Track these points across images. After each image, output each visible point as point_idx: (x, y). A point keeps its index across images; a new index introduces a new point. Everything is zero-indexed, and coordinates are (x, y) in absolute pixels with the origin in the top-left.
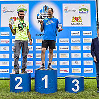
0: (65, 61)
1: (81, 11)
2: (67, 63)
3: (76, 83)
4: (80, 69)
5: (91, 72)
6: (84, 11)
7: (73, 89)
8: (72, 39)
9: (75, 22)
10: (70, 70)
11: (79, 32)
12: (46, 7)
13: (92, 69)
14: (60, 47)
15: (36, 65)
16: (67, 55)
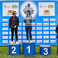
0: (40, 36)
2: (41, 37)
3: (46, 50)
5: (55, 42)
6: (51, 7)
7: (44, 53)
8: (44, 23)
9: (46, 13)
10: (43, 41)
11: (48, 19)
12: (29, 4)
13: (55, 40)
14: (37, 28)
15: (23, 38)
16: (41, 33)
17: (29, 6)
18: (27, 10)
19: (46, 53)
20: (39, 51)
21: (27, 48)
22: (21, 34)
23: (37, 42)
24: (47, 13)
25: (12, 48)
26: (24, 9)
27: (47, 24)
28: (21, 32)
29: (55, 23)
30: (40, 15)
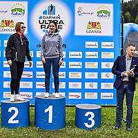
1: (100, 14)
2: (79, 86)
3: (90, 116)
4: (96, 94)
6: (104, 15)
7: (86, 124)
9: (92, 30)
10: (83, 96)
11: (97, 43)
12: (52, 7)
13: (112, 94)
14: (70, 63)
15: (37, 87)
16: (79, 75)
17: (52, 10)
18: (47, 20)
19: (90, 123)
20: (74, 119)
21: (46, 111)
22: (32, 77)
23: (70, 98)
24: (94, 29)
25: (10, 110)
26: (41, 18)
27: (95, 55)
28: (31, 73)
29: (113, 53)
30: (77, 33)
